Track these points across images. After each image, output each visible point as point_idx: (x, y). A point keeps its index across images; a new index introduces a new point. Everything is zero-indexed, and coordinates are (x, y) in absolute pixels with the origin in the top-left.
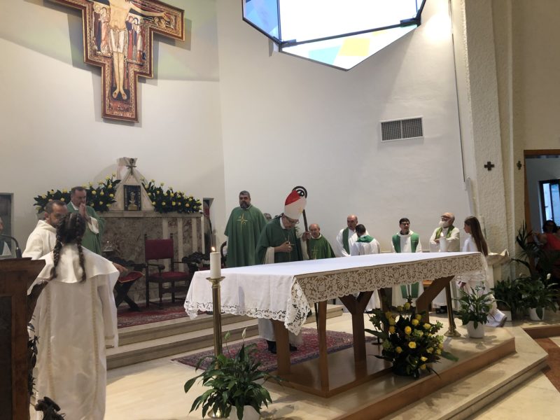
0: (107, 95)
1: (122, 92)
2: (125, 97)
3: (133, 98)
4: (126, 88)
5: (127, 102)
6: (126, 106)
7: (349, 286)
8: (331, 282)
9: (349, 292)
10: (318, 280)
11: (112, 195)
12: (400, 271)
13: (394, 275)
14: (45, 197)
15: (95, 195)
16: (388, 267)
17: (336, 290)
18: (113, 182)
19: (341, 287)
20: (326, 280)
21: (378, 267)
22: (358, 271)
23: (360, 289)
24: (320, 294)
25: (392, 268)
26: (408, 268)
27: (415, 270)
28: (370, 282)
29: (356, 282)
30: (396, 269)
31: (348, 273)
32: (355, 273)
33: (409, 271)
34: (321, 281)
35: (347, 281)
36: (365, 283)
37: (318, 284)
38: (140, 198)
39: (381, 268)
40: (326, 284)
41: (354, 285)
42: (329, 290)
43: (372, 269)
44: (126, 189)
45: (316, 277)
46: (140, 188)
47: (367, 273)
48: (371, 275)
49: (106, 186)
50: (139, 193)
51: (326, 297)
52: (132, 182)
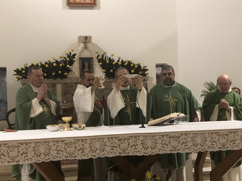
7: (50, 154)
8: (27, 149)
9: (49, 159)
10: (10, 147)
11: (68, 66)
12: (130, 141)
13: (119, 145)
14: (21, 69)
15: (55, 67)
16: (111, 138)
17: (32, 156)
18: (71, 55)
19: (39, 154)
20: (19, 147)
21: (96, 137)
22: (65, 141)
23: (66, 157)
24: (11, 158)
25: (117, 139)
26: (144, 139)
27: (155, 142)
28: (82, 151)
29: (61, 151)
30: (123, 140)
31: (50, 142)
32: (60, 142)
33: (145, 142)
34: (13, 147)
35: (48, 149)
36: (74, 152)
37: (9, 150)
38: (93, 67)
39: (100, 138)
40: (20, 150)
41: (58, 153)
42: (22, 155)
43: (85, 140)
44: (81, 61)
45: (6, 144)
46: (93, 59)
47: (77, 143)
48: (84, 144)
49: (66, 59)
50: (92, 63)
51: (18, 161)
52: (86, 54)
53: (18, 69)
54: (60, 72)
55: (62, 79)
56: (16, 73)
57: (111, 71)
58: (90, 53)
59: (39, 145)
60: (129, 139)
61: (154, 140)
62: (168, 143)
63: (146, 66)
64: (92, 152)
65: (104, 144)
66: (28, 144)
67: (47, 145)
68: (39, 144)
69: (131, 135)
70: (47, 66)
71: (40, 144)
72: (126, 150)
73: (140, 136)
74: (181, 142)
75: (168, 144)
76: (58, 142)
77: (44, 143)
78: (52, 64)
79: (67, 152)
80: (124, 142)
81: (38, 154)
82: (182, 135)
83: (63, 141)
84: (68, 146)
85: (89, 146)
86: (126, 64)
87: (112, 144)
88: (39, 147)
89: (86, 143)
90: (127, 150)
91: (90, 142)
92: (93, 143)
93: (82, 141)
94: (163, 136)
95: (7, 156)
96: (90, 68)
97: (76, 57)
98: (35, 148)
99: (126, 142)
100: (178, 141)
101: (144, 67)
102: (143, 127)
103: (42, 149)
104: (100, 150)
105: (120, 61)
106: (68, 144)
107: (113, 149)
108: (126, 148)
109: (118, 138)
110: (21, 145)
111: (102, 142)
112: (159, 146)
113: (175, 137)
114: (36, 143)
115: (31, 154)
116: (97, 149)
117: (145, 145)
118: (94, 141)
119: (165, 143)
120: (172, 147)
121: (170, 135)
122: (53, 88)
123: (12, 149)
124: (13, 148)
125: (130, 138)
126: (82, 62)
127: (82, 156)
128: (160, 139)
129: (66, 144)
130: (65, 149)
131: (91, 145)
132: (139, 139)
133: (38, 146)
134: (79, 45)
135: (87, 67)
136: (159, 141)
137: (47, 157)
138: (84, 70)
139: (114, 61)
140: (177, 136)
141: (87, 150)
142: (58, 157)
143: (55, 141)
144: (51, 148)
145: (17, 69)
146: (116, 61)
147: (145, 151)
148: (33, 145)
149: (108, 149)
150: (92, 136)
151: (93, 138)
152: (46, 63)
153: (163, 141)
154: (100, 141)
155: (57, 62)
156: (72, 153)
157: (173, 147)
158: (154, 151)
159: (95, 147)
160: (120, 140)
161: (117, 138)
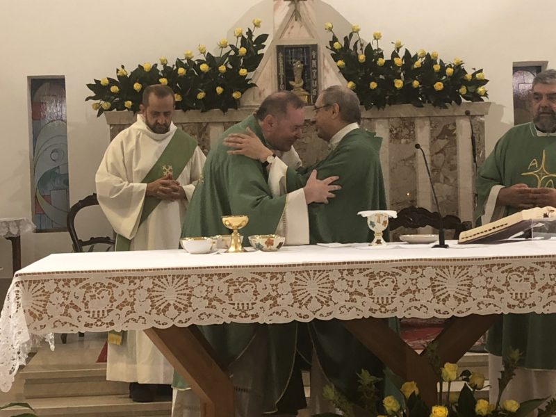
7: (190, 306)
8: (132, 293)
9: (189, 319)
10: (91, 287)
11: (243, 72)
12: (400, 280)
13: (370, 291)
14: (107, 81)
15: (206, 75)
16: (348, 270)
17: (146, 312)
18: (254, 39)
19: (162, 307)
20: (114, 289)
21: (308, 268)
22: (228, 274)
23: (231, 316)
24: (93, 315)
25: (365, 273)
26: (438, 274)
27: (468, 282)
28: (271, 302)
29: (219, 300)
30: (381, 277)
31: (189, 276)
32: (215, 278)
33: (440, 283)
34: (98, 288)
35: (185, 295)
36: (253, 304)
37: (87, 295)
38: (317, 74)
39: (319, 271)
40: (116, 296)
41: (210, 306)
42: (121, 309)
43: (281, 273)
44: (281, 55)
45: (81, 280)
46: (316, 51)
47: (261, 281)
48: (276, 285)
49: (236, 50)
50: (314, 62)
51: (112, 324)
52: (297, 36)
53: (98, 82)
54: (219, 90)
55: (224, 110)
56: (93, 94)
57: (373, 85)
58: (309, 31)
59: (162, 285)
60: (398, 274)
61: (465, 277)
62: (504, 285)
63: (481, 71)
64: (297, 305)
65: (329, 285)
66: (137, 281)
67: (182, 285)
68: (162, 280)
69: (403, 264)
70: (181, 71)
71: (165, 282)
72: (387, 302)
73: (425, 267)
74: (540, 284)
75: (504, 288)
76: (210, 276)
77: (176, 280)
78: (197, 67)
79: (234, 304)
80: (382, 281)
81: (160, 305)
82: (542, 264)
83: (224, 275)
84: (236, 288)
85: (290, 289)
86: (418, 64)
87: (351, 286)
88: (163, 290)
89: (283, 281)
90: (390, 302)
91: (294, 280)
92: (302, 283)
93: (273, 276)
94: (489, 267)
95: (83, 310)
96: (309, 77)
97: (267, 43)
98: (154, 291)
99: (388, 281)
100: (532, 280)
101: (474, 71)
102: (442, 245)
103: (171, 295)
104: (319, 300)
105: (402, 53)
106: (237, 284)
107: (353, 301)
108: (387, 298)
109: (368, 272)
110: (118, 284)
111: (325, 280)
112: (479, 294)
113: (522, 269)
114: (157, 280)
115: (142, 307)
116: (311, 297)
117: (439, 291)
118: (304, 277)
119: (495, 287)
120: (514, 297)
121: (509, 266)
122: (200, 136)
123: (94, 293)
124: (98, 291)
125: (400, 272)
126: (285, 59)
127: (271, 315)
128: (480, 274)
129: (231, 282)
130: (230, 297)
131: (296, 288)
132: (422, 276)
133: (159, 286)
134: (275, 8)
135: (298, 74)
136: (479, 281)
137: (183, 316)
138: (291, 83)
139: (381, 55)
140: (528, 269)
141: (286, 300)
142: (210, 315)
143: (203, 275)
144: (193, 293)
145: (96, 81)
146: (387, 56)
147: (441, 306)
148: (147, 283)
149: (340, 298)
150: (299, 265)
151: (301, 268)
152: (179, 63)
153: (489, 280)
154: (321, 277)
155: (210, 59)
156: (248, 307)
157: (516, 297)
158: (463, 306)
159: (306, 294)
160: (372, 276)
161: (364, 270)
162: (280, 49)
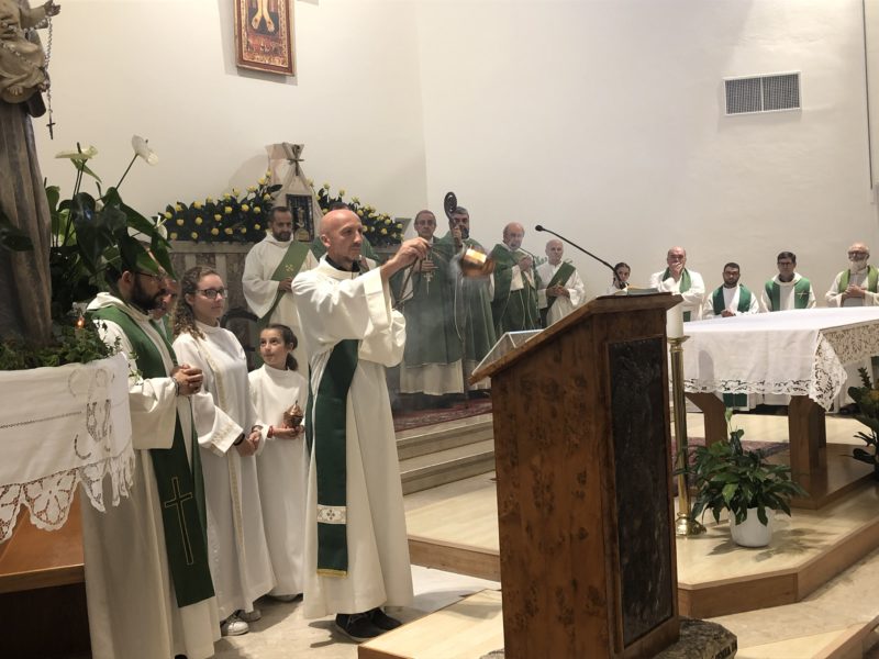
0: (243, 24)
1: (267, 18)
2: (271, 28)
3: (284, 29)
4: (272, 10)
5: (274, 36)
6: (274, 45)
15: (247, 213)
44: (290, 202)
46: (311, 201)
50: (311, 210)
52: (297, 189)
58: (305, 185)
70: (228, 208)
96: (308, 219)
97: (281, 192)
122: (239, 264)
126: (292, 205)
155: (228, 202)
162: (287, 196)
